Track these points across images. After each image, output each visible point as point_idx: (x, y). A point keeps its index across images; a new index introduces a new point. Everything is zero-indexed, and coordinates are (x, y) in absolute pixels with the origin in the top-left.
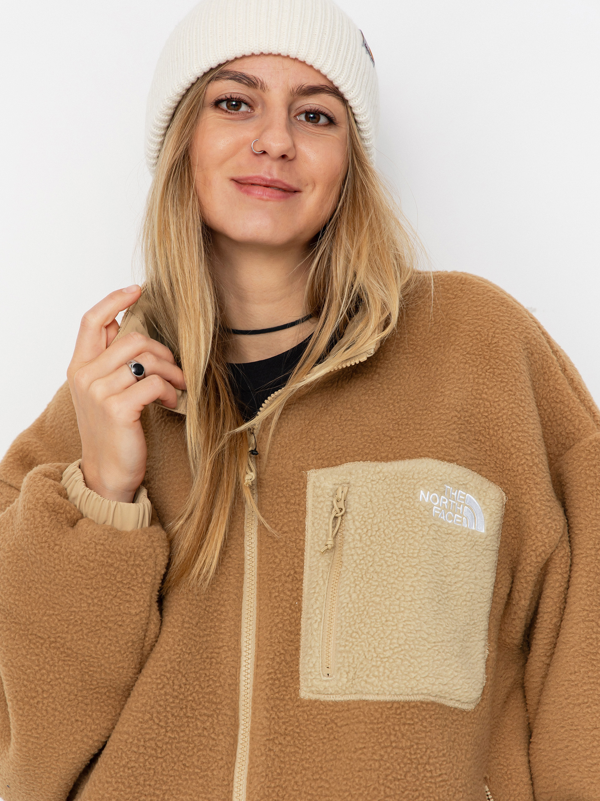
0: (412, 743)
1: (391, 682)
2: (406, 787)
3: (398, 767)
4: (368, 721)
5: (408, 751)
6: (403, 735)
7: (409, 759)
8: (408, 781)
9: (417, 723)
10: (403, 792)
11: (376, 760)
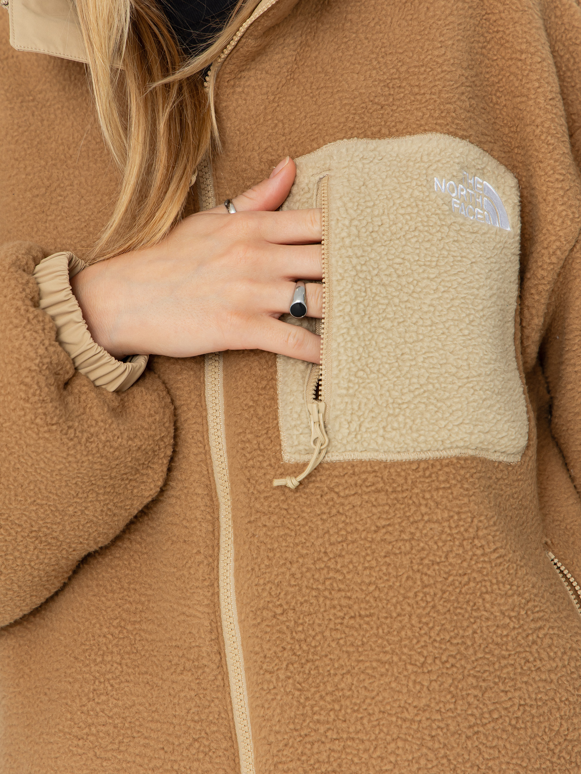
0: (452, 514)
1: (415, 435)
2: (450, 571)
3: (435, 547)
4: (390, 490)
5: (446, 524)
6: (437, 504)
7: (449, 534)
8: (450, 564)
9: (455, 485)
10: (446, 579)
11: (406, 541)
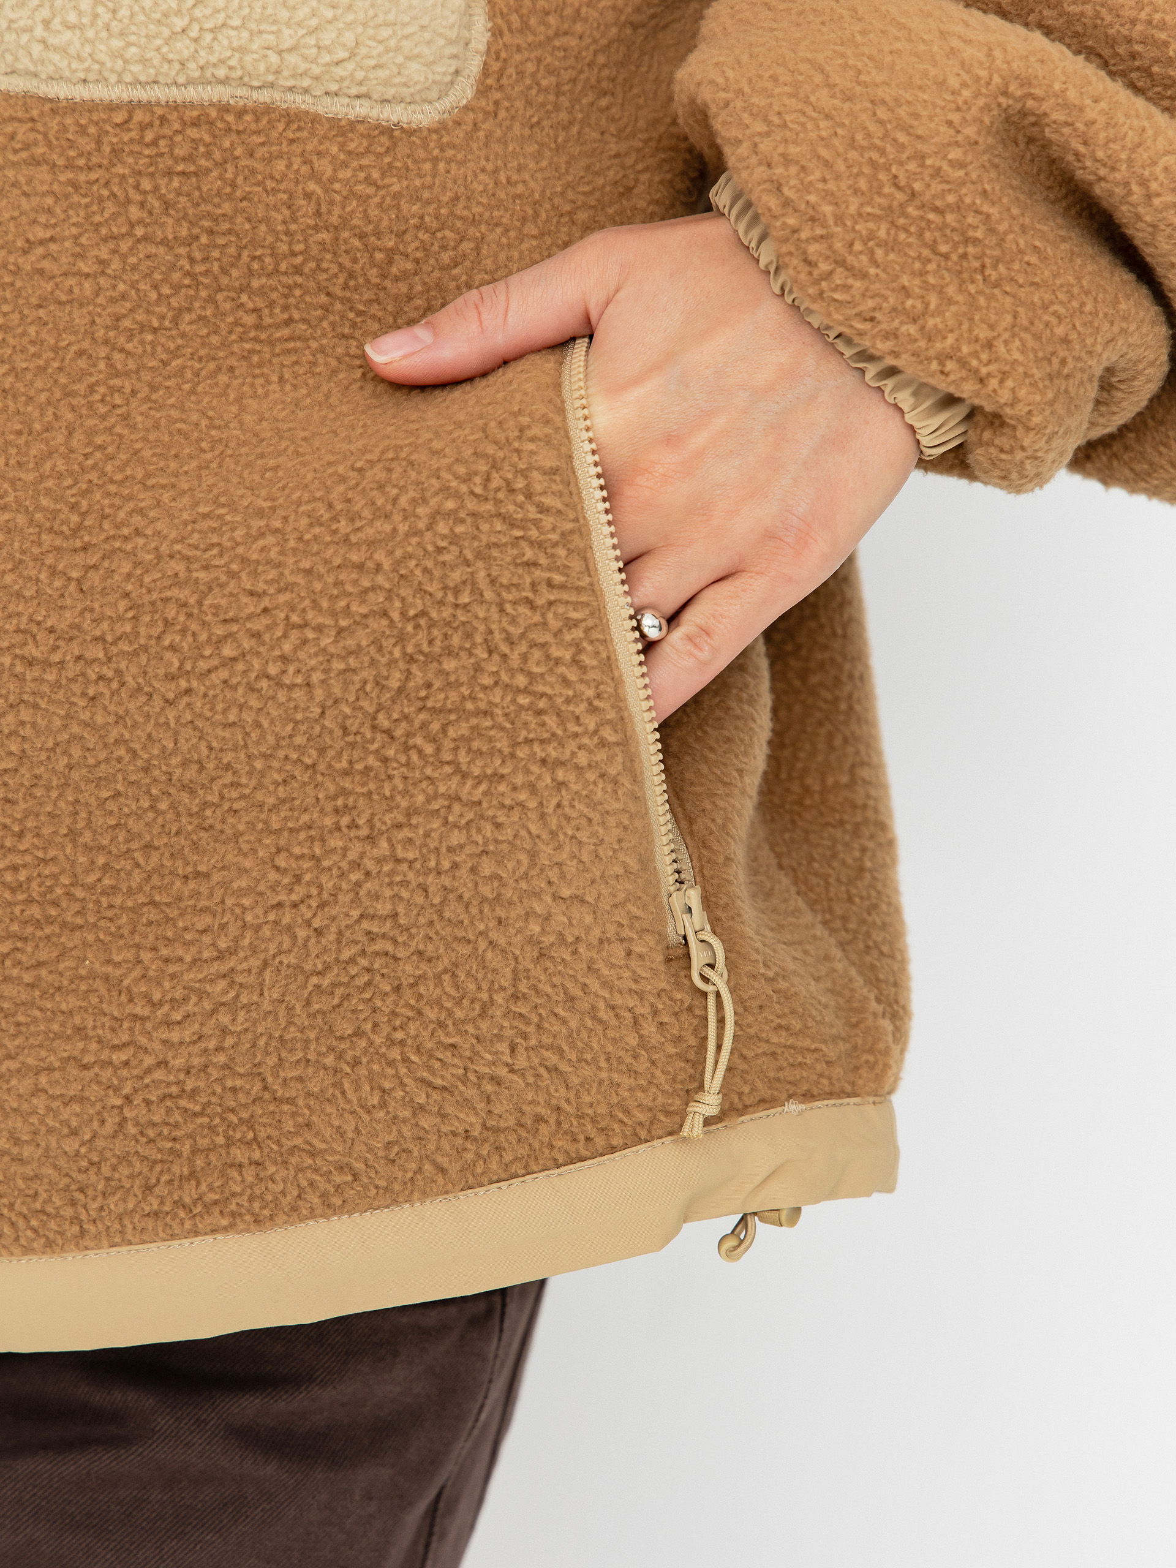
0: (196, 231)
1: (116, 43)
2: (178, 348)
3: (154, 295)
4: (61, 162)
5: (182, 251)
6: (167, 205)
7: (188, 274)
8: (183, 335)
9: (208, 171)
10: (165, 363)
11: (87, 276)
